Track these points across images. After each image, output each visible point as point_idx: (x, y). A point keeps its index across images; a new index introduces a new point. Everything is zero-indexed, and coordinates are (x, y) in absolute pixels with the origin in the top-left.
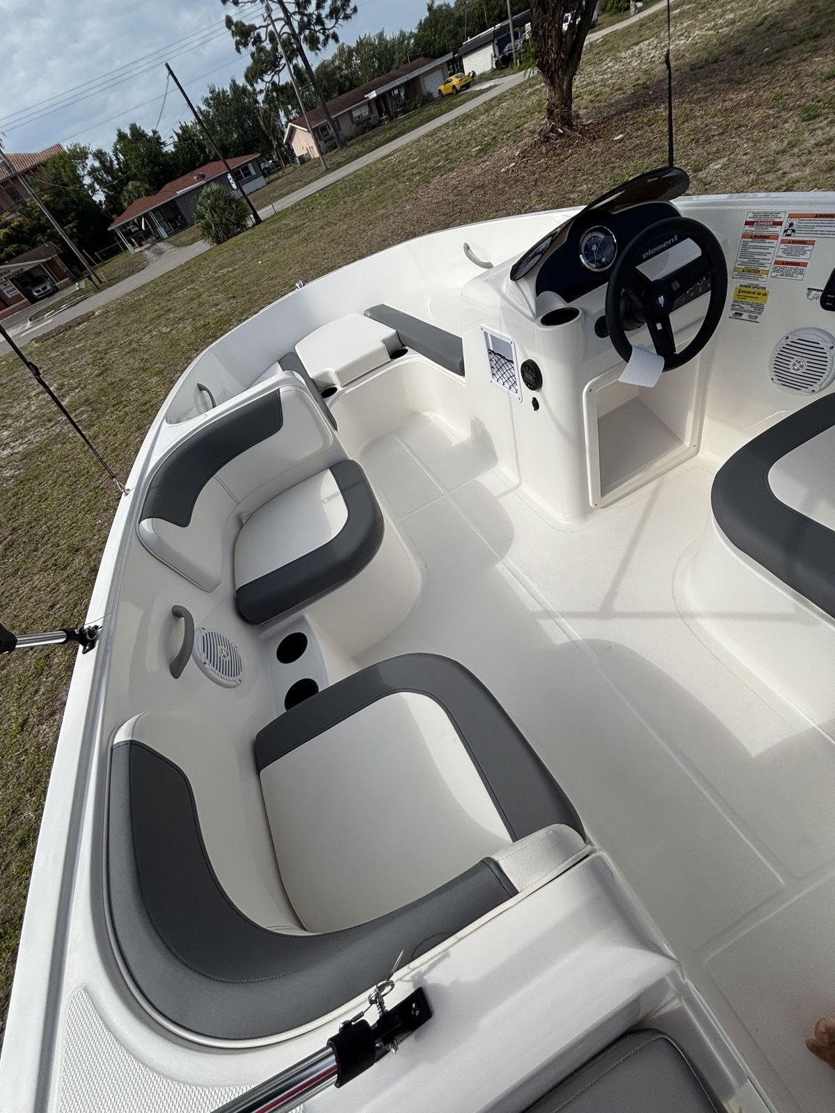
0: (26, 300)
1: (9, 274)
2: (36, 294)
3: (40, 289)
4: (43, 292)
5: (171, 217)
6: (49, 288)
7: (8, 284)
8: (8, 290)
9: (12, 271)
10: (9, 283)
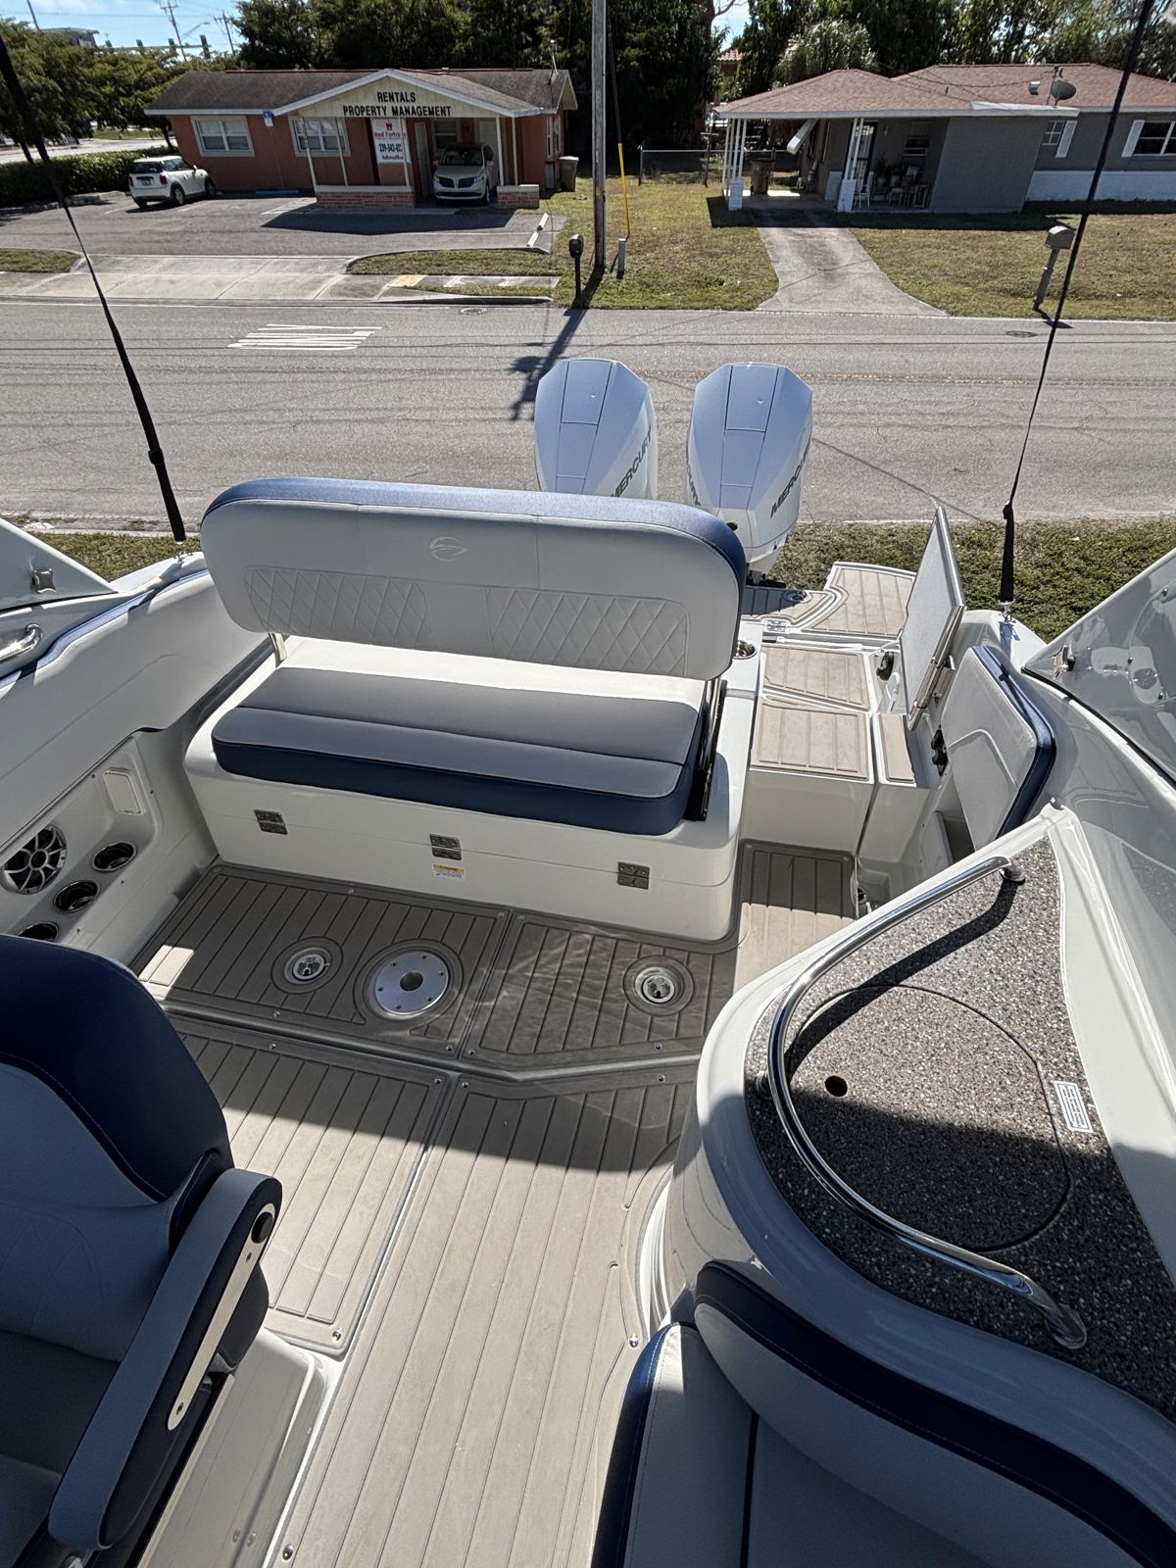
0: (408, 189)
1: (410, 105)
2: (439, 187)
3: (456, 180)
4: (456, 189)
5: (890, 159)
6: (478, 186)
7: (395, 130)
8: (387, 142)
9: (420, 103)
10: (399, 127)
